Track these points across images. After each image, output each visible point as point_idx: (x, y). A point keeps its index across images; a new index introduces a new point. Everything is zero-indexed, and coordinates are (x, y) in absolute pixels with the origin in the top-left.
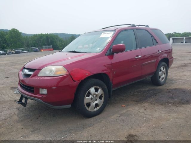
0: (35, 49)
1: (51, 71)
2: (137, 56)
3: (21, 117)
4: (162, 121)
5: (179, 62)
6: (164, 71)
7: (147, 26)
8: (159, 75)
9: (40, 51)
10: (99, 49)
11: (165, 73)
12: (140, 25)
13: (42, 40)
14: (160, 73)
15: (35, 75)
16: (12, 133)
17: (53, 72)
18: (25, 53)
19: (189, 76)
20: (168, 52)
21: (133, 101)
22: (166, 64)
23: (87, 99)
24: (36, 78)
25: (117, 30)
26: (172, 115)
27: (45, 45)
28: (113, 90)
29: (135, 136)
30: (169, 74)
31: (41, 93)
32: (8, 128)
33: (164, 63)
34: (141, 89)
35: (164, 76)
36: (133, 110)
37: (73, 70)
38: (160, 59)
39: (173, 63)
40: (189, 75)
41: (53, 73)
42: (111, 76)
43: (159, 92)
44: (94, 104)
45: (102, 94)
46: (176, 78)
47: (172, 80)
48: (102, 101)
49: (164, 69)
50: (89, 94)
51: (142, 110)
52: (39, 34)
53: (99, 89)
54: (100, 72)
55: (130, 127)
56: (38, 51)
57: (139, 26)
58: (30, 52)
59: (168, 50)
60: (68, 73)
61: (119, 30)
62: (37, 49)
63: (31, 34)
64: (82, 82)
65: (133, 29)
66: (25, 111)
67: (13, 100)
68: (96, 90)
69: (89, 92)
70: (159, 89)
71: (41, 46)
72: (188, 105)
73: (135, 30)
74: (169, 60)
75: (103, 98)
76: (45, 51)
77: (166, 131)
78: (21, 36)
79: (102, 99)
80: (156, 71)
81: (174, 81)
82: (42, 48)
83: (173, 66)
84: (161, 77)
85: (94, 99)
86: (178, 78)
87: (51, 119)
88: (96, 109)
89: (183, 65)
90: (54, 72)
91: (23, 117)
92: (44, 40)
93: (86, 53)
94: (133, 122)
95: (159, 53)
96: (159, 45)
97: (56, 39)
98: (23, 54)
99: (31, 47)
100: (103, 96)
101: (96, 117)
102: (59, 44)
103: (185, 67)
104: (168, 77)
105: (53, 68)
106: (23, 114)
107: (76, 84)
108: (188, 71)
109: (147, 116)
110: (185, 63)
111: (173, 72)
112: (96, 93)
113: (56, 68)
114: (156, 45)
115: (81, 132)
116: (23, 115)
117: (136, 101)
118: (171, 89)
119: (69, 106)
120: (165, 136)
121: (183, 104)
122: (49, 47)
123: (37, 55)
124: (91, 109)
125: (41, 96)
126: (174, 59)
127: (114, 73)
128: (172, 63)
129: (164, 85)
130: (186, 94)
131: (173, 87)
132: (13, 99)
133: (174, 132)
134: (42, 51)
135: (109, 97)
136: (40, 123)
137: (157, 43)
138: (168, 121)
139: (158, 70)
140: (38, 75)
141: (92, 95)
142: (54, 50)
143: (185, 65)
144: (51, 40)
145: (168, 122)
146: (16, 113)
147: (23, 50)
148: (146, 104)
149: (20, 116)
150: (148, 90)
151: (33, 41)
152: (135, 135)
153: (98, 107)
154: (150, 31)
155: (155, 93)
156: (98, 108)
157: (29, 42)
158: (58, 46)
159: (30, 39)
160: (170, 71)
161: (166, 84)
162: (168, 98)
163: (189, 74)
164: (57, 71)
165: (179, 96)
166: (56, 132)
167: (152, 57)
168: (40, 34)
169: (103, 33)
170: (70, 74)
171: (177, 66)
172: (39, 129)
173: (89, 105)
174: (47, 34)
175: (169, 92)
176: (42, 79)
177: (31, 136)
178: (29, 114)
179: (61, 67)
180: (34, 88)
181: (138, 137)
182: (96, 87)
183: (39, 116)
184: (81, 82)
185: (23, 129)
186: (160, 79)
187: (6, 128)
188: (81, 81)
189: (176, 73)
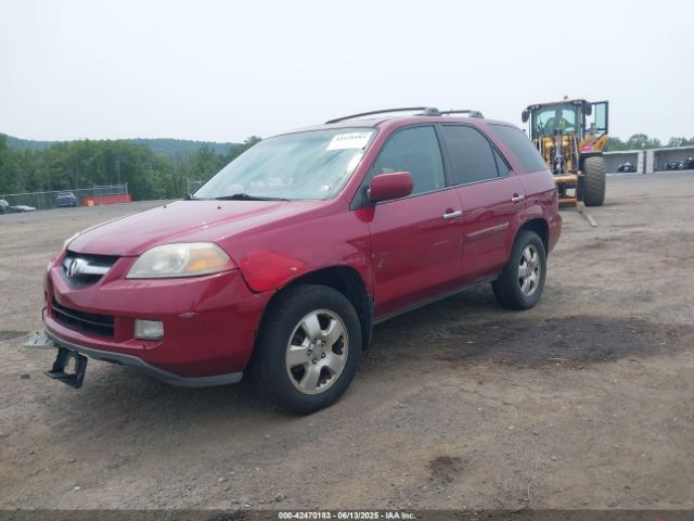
0: (61, 195)
1: (173, 260)
2: (447, 212)
3: (61, 427)
4: (534, 415)
5: (578, 234)
6: (534, 260)
7: (478, 115)
8: (520, 275)
9: (83, 203)
10: (326, 187)
11: (539, 268)
12: (451, 112)
13: (87, 163)
14: (523, 267)
15: (117, 276)
16: (36, 479)
17: (179, 263)
18: (23, 210)
19: (612, 278)
20: (544, 199)
21: (440, 359)
22: (539, 239)
23: (295, 353)
24: (120, 286)
25: (383, 127)
26: (565, 394)
27: (101, 182)
28: (375, 321)
29: (457, 459)
30: (549, 273)
31: (139, 334)
32: (20, 462)
33: (533, 235)
34: (463, 323)
35: (533, 277)
36: (443, 385)
37: (249, 254)
38: (521, 222)
39: (560, 239)
40: (611, 275)
41: (182, 267)
42: (369, 277)
43: (521, 330)
44: (317, 368)
45: (341, 337)
46: (572, 283)
47: (558, 293)
48: (343, 358)
49: (535, 255)
50: (302, 334)
51: (471, 385)
52: (75, 142)
53: (331, 318)
54: (335, 263)
55: (439, 437)
56: (75, 206)
57: (451, 115)
58: (42, 209)
59: (543, 193)
60: (232, 267)
61: (390, 128)
62: (72, 195)
63: (46, 143)
64: (279, 293)
65: (433, 124)
66: (69, 407)
67: (16, 375)
68: (324, 322)
69: (301, 328)
70: (522, 320)
71: (85, 185)
72: (611, 364)
73: (440, 128)
74: (550, 226)
75: (345, 349)
76: (102, 207)
77: (549, 440)
78: (6, 148)
79: (340, 353)
80: (509, 262)
81: (564, 295)
82: (91, 195)
83: (558, 247)
84: (527, 282)
85: (317, 353)
86: (578, 284)
87: (172, 427)
88: (322, 386)
89: (591, 243)
90: (185, 264)
91: (66, 426)
92: (95, 163)
93: (284, 200)
94: (447, 422)
95: (517, 202)
96: (516, 174)
97: (144, 159)
98: (14, 215)
99: (46, 188)
100: (345, 341)
101: (325, 413)
102: (152, 177)
103: (599, 251)
104: (546, 282)
105: (182, 251)
106: (63, 416)
107: (259, 300)
108: (609, 263)
109: (490, 402)
110: (597, 238)
111: (562, 266)
112: (325, 333)
113: (192, 251)
114: (507, 175)
115: (278, 461)
116: (65, 419)
117: (449, 360)
118: (558, 319)
119: (236, 377)
120: (545, 453)
121: (598, 360)
122: (115, 190)
123: (73, 220)
124: (306, 388)
125: (140, 347)
126: (563, 226)
127: (380, 266)
128: (558, 236)
129: (536, 307)
130: (604, 332)
131: (564, 311)
132: (14, 371)
133: (573, 443)
134: (91, 203)
135: (365, 346)
136: (135, 441)
137: (510, 168)
138: (553, 411)
139: (515, 258)
140: (129, 276)
141: (309, 338)
142: (134, 199)
143: (599, 245)
144: (122, 164)
145: (554, 414)
146: (39, 415)
147: (12, 201)
148: (482, 368)
149: (53, 424)
150: (484, 326)
151: (51, 167)
152: (455, 456)
153: (330, 378)
154: (487, 130)
155: (508, 332)
156: (330, 382)
157: (38, 171)
158: (151, 186)
159: (40, 161)
160: (552, 264)
161: (542, 306)
162: (550, 346)
163: (610, 271)
164: (193, 261)
165: (583, 340)
166: (194, 465)
167: (491, 216)
168: (80, 142)
169: (336, 137)
170: (238, 269)
171: (572, 246)
172: (135, 461)
173: (299, 372)
174: (108, 142)
175: (553, 328)
176: (143, 286)
177: (110, 483)
178: (88, 415)
179: (209, 246)
180: (116, 320)
181: (467, 462)
182: (322, 312)
183: (127, 422)
184: (275, 294)
185: (77, 463)
186: (523, 289)
187: (14, 463)
188: (275, 291)
189: (571, 270)
